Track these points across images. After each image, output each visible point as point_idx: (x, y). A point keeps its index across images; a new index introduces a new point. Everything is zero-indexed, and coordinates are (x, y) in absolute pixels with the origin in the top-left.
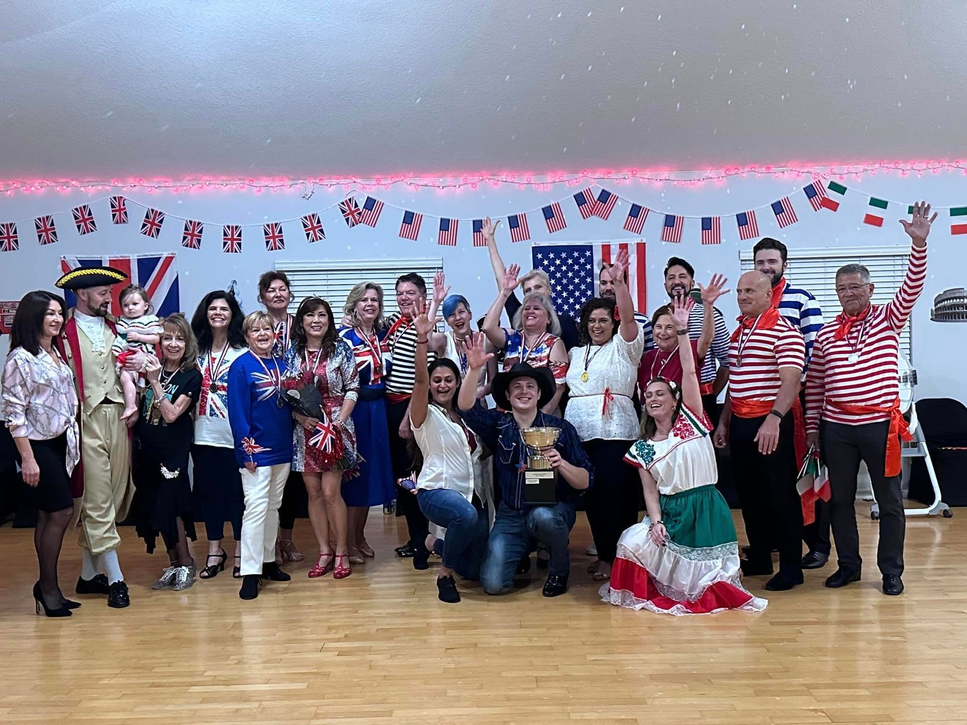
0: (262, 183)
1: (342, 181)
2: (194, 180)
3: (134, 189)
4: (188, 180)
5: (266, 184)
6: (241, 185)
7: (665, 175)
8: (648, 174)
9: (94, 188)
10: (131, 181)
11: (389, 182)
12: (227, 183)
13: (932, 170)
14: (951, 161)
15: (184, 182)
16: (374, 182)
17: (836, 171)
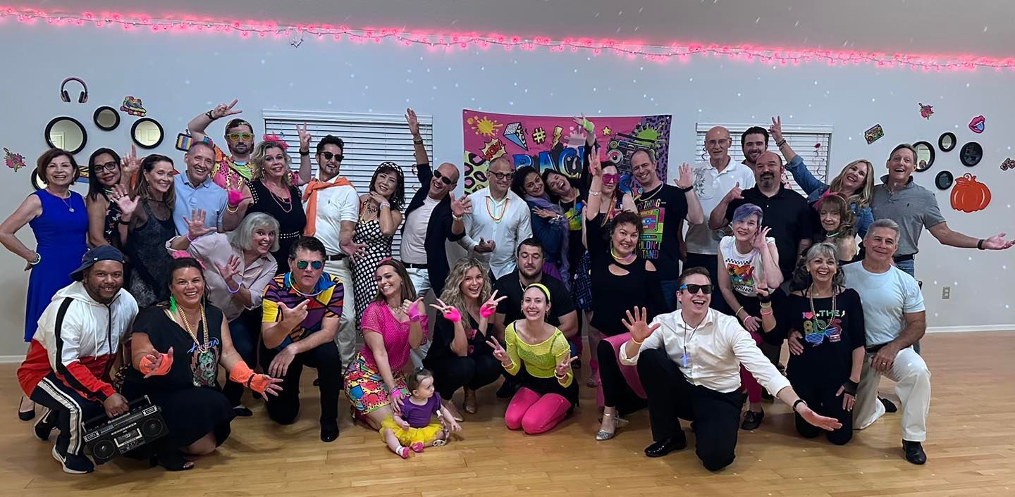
0: (249, 26)
1: (333, 30)
2: (175, 18)
3: (109, 24)
4: (169, 19)
5: (253, 28)
6: (226, 28)
7: (638, 48)
8: (623, 46)
9: (63, 20)
10: (106, 16)
11: (381, 35)
12: (211, 24)
13: (854, 61)
14: (869, 54)
15: (164, 21)
16: (365, 34)
17: (779, 55)
